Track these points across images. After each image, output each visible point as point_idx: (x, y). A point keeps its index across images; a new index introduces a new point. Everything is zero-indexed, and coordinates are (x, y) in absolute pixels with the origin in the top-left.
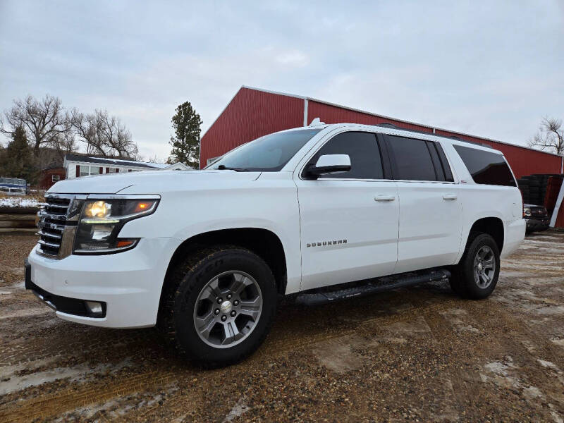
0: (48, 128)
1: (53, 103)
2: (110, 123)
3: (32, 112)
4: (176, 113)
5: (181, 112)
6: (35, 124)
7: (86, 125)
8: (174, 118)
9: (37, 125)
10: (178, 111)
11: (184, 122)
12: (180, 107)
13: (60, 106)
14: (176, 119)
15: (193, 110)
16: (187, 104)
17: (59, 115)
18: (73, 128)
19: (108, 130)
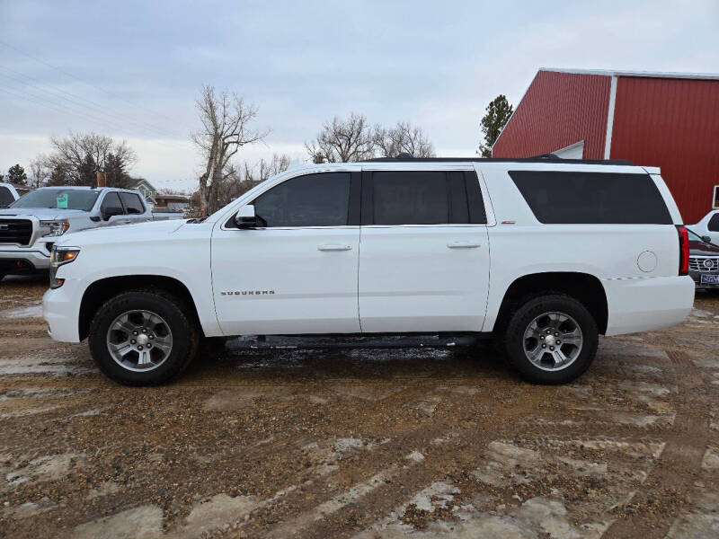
0: (352, 149)
1: (358, 121)
2: (413, 135)
3: (339, 134)
4: (486, 113)
5: (492, 110)
6: (340, 146)
7: (388, 141)
8: (484, 120)
9: (343, 146)
10: (489, 110)
11: (496, 123)
12: (491, 104)
13: (364, 124)
14: (486, 121)
15: (510, 105)
16: (501, 98)
17: (362, 134)
18: (375, 146)
19: (410, 145)
